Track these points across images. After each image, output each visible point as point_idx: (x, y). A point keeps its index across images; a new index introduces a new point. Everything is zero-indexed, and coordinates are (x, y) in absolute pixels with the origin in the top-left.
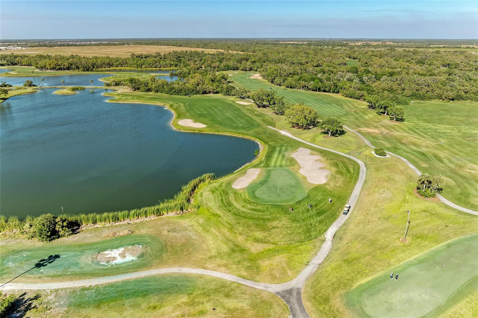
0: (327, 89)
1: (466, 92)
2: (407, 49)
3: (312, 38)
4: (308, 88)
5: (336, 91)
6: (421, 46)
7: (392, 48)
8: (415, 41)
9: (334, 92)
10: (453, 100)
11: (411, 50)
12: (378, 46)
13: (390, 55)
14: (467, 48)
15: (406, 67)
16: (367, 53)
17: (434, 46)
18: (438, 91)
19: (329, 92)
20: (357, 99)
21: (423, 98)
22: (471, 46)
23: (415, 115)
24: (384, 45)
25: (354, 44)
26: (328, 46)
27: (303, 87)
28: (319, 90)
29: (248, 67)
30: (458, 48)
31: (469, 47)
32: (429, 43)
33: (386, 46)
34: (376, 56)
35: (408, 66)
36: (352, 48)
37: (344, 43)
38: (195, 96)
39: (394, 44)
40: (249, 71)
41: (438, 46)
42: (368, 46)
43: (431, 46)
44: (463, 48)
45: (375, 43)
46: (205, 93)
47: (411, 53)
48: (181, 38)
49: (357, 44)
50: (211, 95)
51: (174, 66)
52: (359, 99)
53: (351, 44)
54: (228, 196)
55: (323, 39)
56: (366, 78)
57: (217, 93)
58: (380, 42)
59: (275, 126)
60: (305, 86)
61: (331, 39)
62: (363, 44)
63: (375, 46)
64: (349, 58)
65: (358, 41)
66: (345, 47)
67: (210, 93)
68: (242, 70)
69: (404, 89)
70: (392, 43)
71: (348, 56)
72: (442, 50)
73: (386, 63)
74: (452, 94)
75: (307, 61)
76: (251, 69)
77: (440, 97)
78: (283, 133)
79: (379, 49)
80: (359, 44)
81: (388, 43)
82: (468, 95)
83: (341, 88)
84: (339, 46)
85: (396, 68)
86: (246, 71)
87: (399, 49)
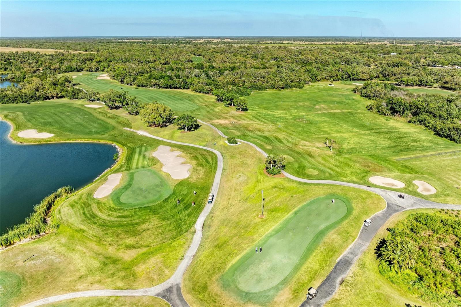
0: (178, 86)
1: (291, 82)
2: (243, 46)
3: (157, 36)
4: (159, 86)
5: (186, 87)
6: (253, 42)
7: (230, 45)
8: (248, 38)
9: (184, 88)
10: (283, 88)
11: (246, 46)
12: (217, 43)
13: (229, 51)
14: (287, 44)
15: (243, 61)
16: (209, 50)
17: (263, 42)
18: (271, 82)
19: (180, 88)
20: (206, 93)
21: (260, 88)
22: (290, 42)
23: (256, 104)
24: (223, 42)
25: (197, 41)
26: (173, 44)
27: (154, 85)
28: (171, 87)
29: (94, 68)
30: (281, 44)
31: (289, 43)
32: (260, 39)
33: (224, 43)
34: (217, 52)
35: (245, 61)
36: (196, 45)
37: (187, 41)
38: (36, 102)
39: (232, 40)
40: (96, 71)
41: (266, 42)
42: (210, 43)
43: (261, 42)
44: (285, 44)
45: (215, 40)
46: (47, 98)
47: (246, 49)
48: (7, 37)
49: (199, 41)
50: (55, 100)
51: (3, 70)
52: (208, 93)
53: (194, 41)
54: (91, 207)
55: (167, 37)
56: (211, 73)
57: (62, 97)
58: (219, 39)
59: (131, 127)
60: (156, 84)
61: (175, 36)
62: (205, 41)
63: (215, 43)
64: (194, 55)
65: (200, 38)
66: (189, 44)
67: (53, 97)
68: (87, 71)
69: (244, 82)
70: (229, 40)
71: (193, 53)
72: (270, 46)
73: (226, 59)
74: (282, 84)
75: (155, 59)
76: (97, 70)
77: (273, 87)
78: (141, 133)
79: (219, 46)
80: (201, 41)
81: (226, 40)
82: (293, 84)
83: (191, 84)
84: (183, 43)
85: (235, 63)
86: (92, 71)
87: (236, 46)
